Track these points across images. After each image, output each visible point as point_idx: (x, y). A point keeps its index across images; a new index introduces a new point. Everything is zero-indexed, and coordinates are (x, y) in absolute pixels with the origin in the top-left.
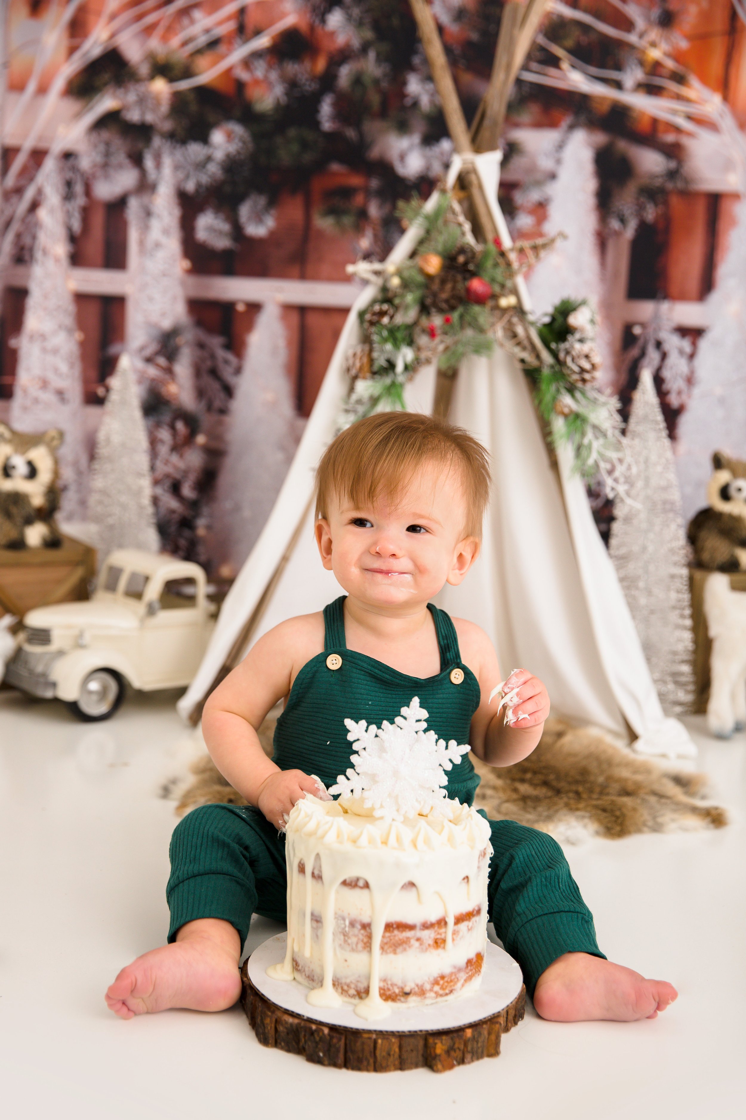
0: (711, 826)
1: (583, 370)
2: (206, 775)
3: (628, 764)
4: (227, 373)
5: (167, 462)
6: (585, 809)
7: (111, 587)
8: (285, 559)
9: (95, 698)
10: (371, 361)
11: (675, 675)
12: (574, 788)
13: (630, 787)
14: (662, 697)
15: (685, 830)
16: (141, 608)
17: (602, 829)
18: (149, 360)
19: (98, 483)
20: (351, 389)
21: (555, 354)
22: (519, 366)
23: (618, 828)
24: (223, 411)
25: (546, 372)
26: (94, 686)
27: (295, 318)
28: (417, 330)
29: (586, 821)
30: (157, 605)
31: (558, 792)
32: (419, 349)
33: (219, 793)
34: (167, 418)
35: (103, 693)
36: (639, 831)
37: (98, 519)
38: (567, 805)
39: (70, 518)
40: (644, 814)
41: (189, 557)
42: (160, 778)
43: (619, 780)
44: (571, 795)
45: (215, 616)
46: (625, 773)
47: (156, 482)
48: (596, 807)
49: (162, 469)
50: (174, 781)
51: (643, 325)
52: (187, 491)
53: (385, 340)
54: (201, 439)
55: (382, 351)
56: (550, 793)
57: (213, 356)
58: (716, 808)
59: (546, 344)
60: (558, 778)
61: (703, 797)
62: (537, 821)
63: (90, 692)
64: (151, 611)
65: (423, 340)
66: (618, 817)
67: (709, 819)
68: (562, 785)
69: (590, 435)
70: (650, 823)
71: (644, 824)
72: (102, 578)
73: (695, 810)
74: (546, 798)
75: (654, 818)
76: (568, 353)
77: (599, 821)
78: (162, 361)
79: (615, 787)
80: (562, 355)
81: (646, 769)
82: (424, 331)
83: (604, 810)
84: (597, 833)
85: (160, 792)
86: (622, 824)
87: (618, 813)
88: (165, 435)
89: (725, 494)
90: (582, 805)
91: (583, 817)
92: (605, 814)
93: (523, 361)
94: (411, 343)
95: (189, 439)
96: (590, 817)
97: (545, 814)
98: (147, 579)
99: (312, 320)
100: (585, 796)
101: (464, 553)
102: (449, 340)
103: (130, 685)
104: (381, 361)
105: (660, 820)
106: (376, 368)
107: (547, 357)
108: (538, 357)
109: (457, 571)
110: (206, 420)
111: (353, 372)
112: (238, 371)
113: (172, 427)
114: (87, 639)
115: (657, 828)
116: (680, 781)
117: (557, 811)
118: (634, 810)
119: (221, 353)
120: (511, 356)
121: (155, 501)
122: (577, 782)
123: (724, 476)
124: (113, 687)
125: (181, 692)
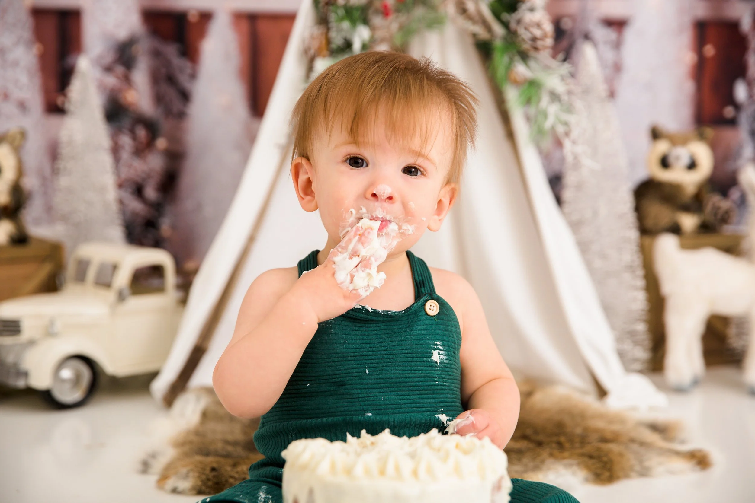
0: (698, 468)
1: (534, 39)
2: (186, 448)
3: (601, 416)
4: (183, 79)
5: (130, 166)
6: (570, 457)
7: (81, 277)
8: (251, 239)
9: (67, 386)
10: (328, 41)
11: (632, 334)
12: (555, 439)
13: (609, 436)
14: (621, 355)
15: (672, 473)
16: (111, 296)
17: (591, 476)
18: (108, 69)
19: (63, 181)
20: (310, 68)
21: (506, 25)
22: (470, 41)
23: (607, 474)
24: (181, 116)
25: (498, 43)
26: (67, 373)
27: (245, 25)
28: (370, 12)
29: (575, 468)
30: (127, 291)
31: (540, 444)
32: (373, 29)
33: (201, 462)
34: (126, 122)
35: (77, 380)
36: (627, 476)
37: (65, 218)
38: (551, 455)
39: (38, 222)
40: (631, 460)
41: (157, 244)
42: (140, 455)
43: (596, 431)
44: (554, 445)
45: (184, 301)
46: (600, 424)
47: (120, 186)
48: (582, 455)
49: (125, 173)
50: (154, 456)
51: (572, 17)
52: (151, 193)
53: (341, 19)
54: (161, 143)
55: (340, 30)
56: (531, 446)
57: (168, 64)
58: (700, 451)
59: (497, 15)
60: (536, 432)
61: (683, 442)
62: (526, 471)
63: (63, 381)
64: (121, 297)
65: (377, 20)
66: (605, 463)
67: (693, 462)
68: (541, 438)
69: (545, 101)
70: (637, 468)
71: (632, 469)
72: (71, 269)
73: (678, 454)
74: (529, 450)
75: (641, 462)
76: (519, 22)
77: (588, 467)
78: (120, 69)
79: (593, 437)
80: (513, 25)
81: (618, 419)
82: (377, 12)
83: (591, 457)
84: (587, 480)
85: (139, 467)
86: (610, 470)
87: (605, 459)
88: (126, 140)
89: (665, 163)
90: (566, 454)
91: (571, 465)
92: (592, 461)
93: (474, 35)
94: (366, 21)
95: (150, 144)
96: (579, 464)
97: (531, 464)
98: (115, 267)
99: (263, 27)
100: (567, 445)
101: (443, 199)
102: (403, 18)
103: (103, 373)
104: (337, 40)
105: (647, 464)
106: (334, 46)
107: (498, 30)
108: (489, 29)
109: (436, 217)
110: (165, 125)
111: (312, 52)
112: (193, 76)
113: (132, 132)
114: (58, 326)
115: (645, 473)
116: (655, 428)
117: (543, 462)
118: (621, 455)
119: (177, 61)
120: (462, 32)
121: (121, 202)
122: (557, 435)
123: (662, 147)
124: (86, 373)
125: (154, 375)
